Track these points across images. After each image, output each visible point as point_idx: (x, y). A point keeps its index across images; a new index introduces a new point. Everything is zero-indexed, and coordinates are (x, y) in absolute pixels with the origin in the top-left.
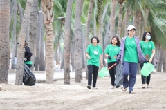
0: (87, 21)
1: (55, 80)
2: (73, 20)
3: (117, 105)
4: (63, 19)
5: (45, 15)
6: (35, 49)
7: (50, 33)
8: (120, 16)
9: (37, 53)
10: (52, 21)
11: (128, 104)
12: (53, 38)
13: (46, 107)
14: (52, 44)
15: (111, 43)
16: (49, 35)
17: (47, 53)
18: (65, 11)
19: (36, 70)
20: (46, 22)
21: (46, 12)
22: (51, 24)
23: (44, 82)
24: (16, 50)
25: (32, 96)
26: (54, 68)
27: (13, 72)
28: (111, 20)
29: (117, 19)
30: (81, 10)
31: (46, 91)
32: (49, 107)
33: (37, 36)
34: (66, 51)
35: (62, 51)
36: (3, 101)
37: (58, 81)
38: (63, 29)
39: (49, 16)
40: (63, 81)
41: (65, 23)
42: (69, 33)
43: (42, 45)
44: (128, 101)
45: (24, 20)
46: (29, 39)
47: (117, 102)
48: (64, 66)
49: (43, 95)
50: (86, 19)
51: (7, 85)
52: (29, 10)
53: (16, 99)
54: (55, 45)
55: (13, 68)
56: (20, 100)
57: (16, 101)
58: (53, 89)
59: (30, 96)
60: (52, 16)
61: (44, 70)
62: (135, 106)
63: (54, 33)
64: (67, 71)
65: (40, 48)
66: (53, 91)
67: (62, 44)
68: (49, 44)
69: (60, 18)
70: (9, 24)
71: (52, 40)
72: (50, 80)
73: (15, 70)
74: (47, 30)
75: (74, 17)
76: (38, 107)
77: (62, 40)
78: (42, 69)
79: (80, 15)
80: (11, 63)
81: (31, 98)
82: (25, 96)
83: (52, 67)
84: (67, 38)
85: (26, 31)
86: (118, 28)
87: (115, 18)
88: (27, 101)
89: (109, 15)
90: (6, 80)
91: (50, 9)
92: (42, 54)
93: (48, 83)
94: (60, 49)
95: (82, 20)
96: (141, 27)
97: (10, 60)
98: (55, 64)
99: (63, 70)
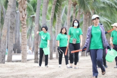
1: (28, 60)
2: (41, 18)
3: (72, 77)
4: (34, 17)
5: (21, 14)
6: (14, 38)
7: (24, 26)
8: (74, 15)
9: (15, 41)
10: (26, 18)
11: (79, 77)
12: (27, 31)
14: (26, 34)
16: (24, 28)
17: (23, 41)
18: (35, 11)
19: (15, 53)
20: (21, 19)
21: (21, 12)
22: (25, 20)
23: (20, 61)
25: (12, 71)
28: (68, 17)
29: (72, 17)
30: (46, 11)
31: (21, 68)
33: (15, 29)
34: (35, 39)
35: (33, 39)
37: (30, 61)
38: (34, 24)
39: (24, 15)
40: (33, 61)
41: (35, 20)
42: (38, 27)
43: (19, 35)
44: (79, 75)
45: (6, 17)
46: (10, 31)
48: (35, 50)
49: (19, 70)
50: (50, 18)
52: (10, 10)
54: (28, 35)
56: (3, 74)
58: (27, 66)
59: (10, 71)
60: (26, 15)
61: (20, 53)
63: (28, 27)
64: (37, 54)
65: (17, 37)
66: (27, 68)
67: (33, 35)
68: (23, 34)
69: (32, 16)
71: (26, 31)
72: (24, 60)
74: (22, 25)
75: (41, 15)
77: (33, 32)
78: (19, 52)
79: (46, 14)
81: (11, 73)
82: (7, 71)
83: (26, 51)
85: (8, 25)
87: (70, 16)
88: (8, 75)
89: (66, 14)
91: (24, 10)
92: (19, 42)
93: (23, 62)
94: (32, 38)
95: (47, 17)
96: (89, 23)
98: (28, 49)
99: (34, 53)
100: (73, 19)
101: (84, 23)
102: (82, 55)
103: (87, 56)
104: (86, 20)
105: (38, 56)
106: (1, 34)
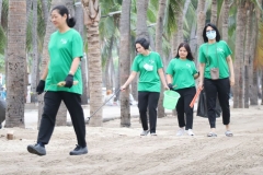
0: (158, 17)
1: (106, 121)
2: (134, 17)
3: (212, 160)
4: (117, 16)
5: (86, 10)
7: (95, 39)
8: (214, 9)
10: (98, 19)
11: (230, 158)
12: (100, 49)
13: (90, 166)
14: (99, 58)
15: (178, 56)
16: (93, 43)
17: (91, 75)
18: (120, 2)
20: (87, 22)
21: (87, 5)
22: (96, 24)
23: (87, 123)
24: (38, 71)
26: (103, 100)
27: (34, 108)
28: (199, 14)
29: (209, 13)
32: (96, 166)
34: (122, 70)
35: (116, 70)
36: (17, 157)
37: (111, 122)
38: (118, 33)
39: (93, 11)
40: (119, 122)
41: (121, 23)
42: (127, 39)
44: (230, 154)
45: (50, 18)
47: (211, 156)
48: (121, 96)
50: (157, 15)
51: (24, 131)
54: (103, 60)
55: (33, 100)
58: (102, 135)
59: (62, 148)
60: (97, 11)
61: (86, 103)
62: (242, 161)
63: (103, 40)
64: (126, 104)
66: (102, 139)
67: (116, 59)
68: (93, 59)
69: (111, 14)
70: (25, 26)
71: (98, 51)
72: (96, 120)
73: (37, 104)
74: (89, 35)
75: (135, 11)
76: (77, 167)
77: (114, 52)
79: (146, 8)
80: (29, 93)
81: (66, 152)
82: (55, 148)
83: (99, 98)
84: (124, 48)
87: (205, 12)
89: (195, 6)
90: (22, 121)
93: (94, 125)
94: (113, 67)
95: (149, 16)
96: (251, 26)
97: (29, 87)
98: (104, 94)
99: (118, 102)
100: (212, 18)
101: (238, 28)
102: (235, 106)
103: (247, 107)
104: (243, 20)
105: (129, 110)
106: (39, 60)
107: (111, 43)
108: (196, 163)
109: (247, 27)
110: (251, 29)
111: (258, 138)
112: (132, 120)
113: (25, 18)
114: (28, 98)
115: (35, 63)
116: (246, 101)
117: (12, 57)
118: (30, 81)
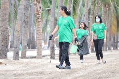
1: (44, 56)
3: (90, 74)
4: (49, 10)
5: (35, 7)
6: (28, 32)
7: (39, 20)
8: (92, 7)
9: (30, 36)
10: (41, 11)
11: (98, 74)
13: (37, 76)
14: (41, 29)
16: (38, 22)
17: (37, 36)
18: (51, 4)
19: (29, 48)
20: (36, 12)
21: (36, 5)
22: (40, 13)
23: (35, 57)
24: (14, 34)
25: (26, 68)
27: (12, 50)
28: (85, 10)
29: (90, 10)
30: (62, 3)
31: (36, 65)
32: (39, 76)
33: (29, 23)
36: (4, 72)
37: (46, 57)
38: (50, 17)
39: (38, 8)
40: (49, 57)
41: (51, 13)
42: (53, 20)
43: (34, 30)
44: (98, 72)
45: (19, 11)
46: (24, 25)
47: (90, 72)
48: (50, 46)
49: (34, 67)
51: (7, 60)
52: (24, 3)
53: (14, 70)
54: (43, 30)
55: (11, 47)
56: (17, 72)
57: (14, 72)
58: (42, 63)
59: (24, 68)
60: (40, 8)
61: (35, 48)
62: (104, 75)
63: (43, 21)
64: (53, 49)
65: (32, 32)
66: (42, 65)
67: (48, 29)
68: (38, 29)
69: (47, 9)
71: (40, 26)
72: (40, 56)
73: (13, 49)
74: (36, 18)
75: (57, 8)
76: (31, 77)
77: (48, 26)
78: (34, 48)
80: (10, 44)
81: (26, 70)
82: (21, 68)
83: (41, 46)
84: (52, 24)
85: (21, 19)
86: (91, 16)
87: (88, 9)
88: (22, 72)
89: (84, 6)
90: (6, 56)
91: (39, 3)
92: (33, 36)
93: (38, 58)
94: (47, 33)
97: (10, 41)
98: (43, 44)
99: (49, 48)
100: (91, 12)
101: (103, 16)
103: (106, 51)
104: (105, 12)
105: (54, 52)
106: (14, 29)
107: (46, 22)
108: (83, 76)
109: (107, 15)
110: (108, 17)
111: (111, 65)
112: (55, 56)
113: (8, 11)
114: (9, 46)
115: (12, 30)
116: (106, 48)
117: (2, 28)
118: (10, 39)
